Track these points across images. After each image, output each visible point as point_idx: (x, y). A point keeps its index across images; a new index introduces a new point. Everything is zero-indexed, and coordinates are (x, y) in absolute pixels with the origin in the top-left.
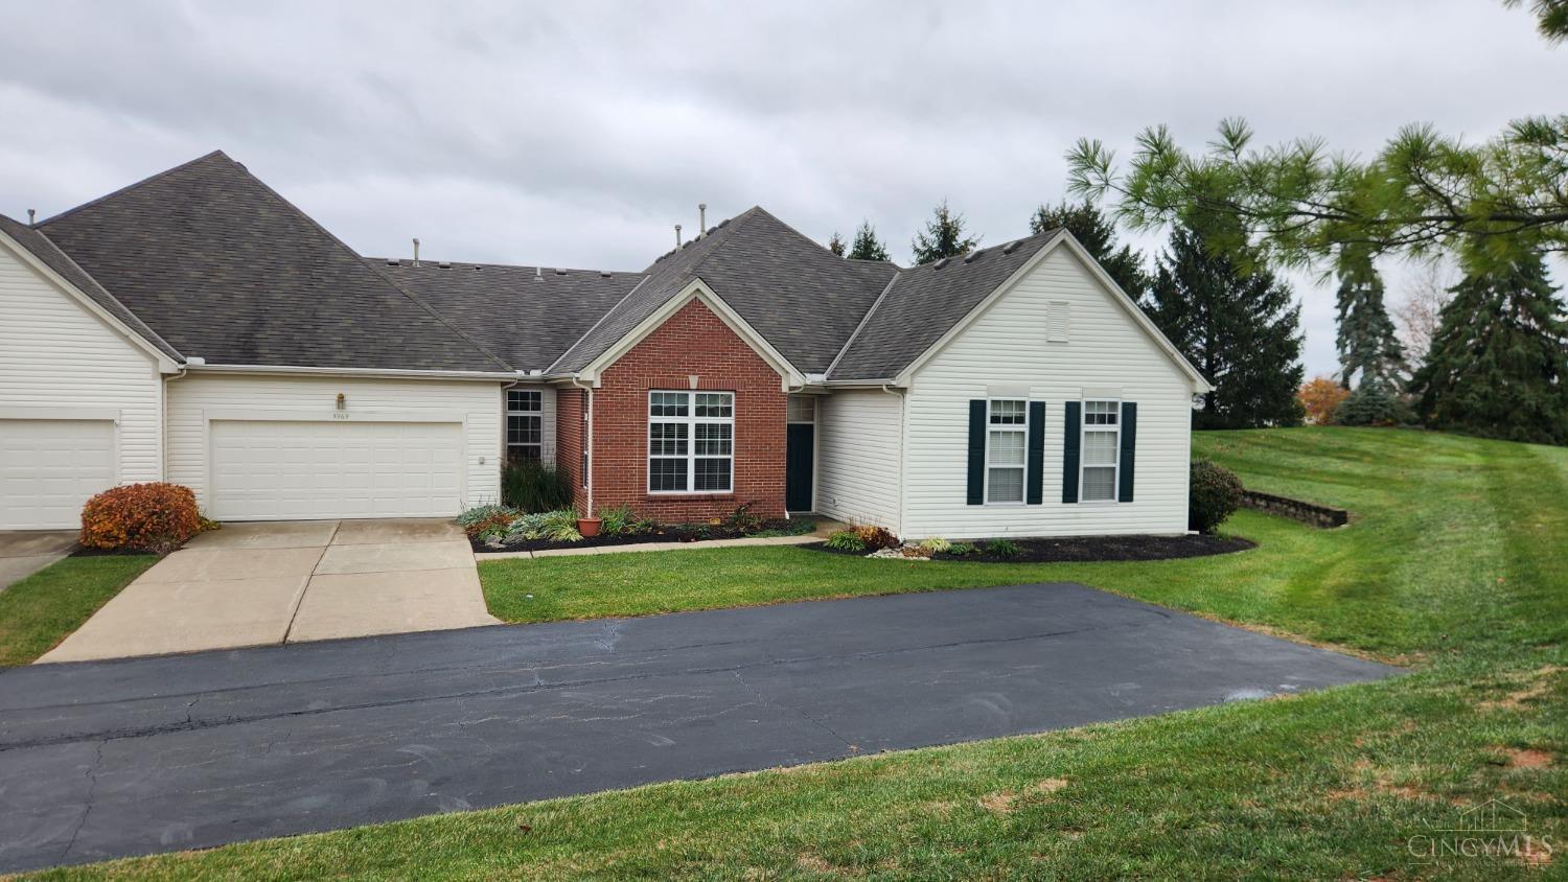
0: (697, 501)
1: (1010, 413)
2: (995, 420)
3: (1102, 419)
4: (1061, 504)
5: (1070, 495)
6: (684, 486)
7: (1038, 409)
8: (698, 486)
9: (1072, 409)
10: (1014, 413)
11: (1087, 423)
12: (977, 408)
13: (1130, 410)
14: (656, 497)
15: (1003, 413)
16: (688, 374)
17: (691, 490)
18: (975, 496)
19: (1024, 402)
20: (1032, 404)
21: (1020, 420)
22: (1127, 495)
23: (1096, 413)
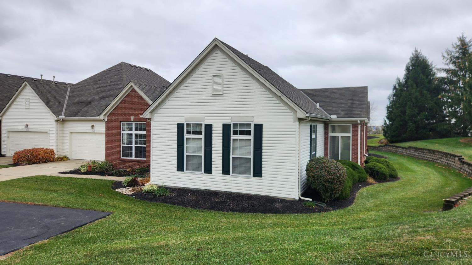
1: (194, 129)
2: (188, 133)
3: (242, 133)
4: (221, 174)
5: (226, 171)
7: (209, 128)
8: (136, 156)
9: (226, 128)
10: (197, 129)
11: (233, 134)
12: (180, 127)
13: (259, 128)
14: (123, 159)
15: (192, 129)
16: (131, 116)
17: (133, 158)
18: (180, 168)
19: (202, 124)
20: (206, 125)
21: (200, 133)
22: (258, 173)
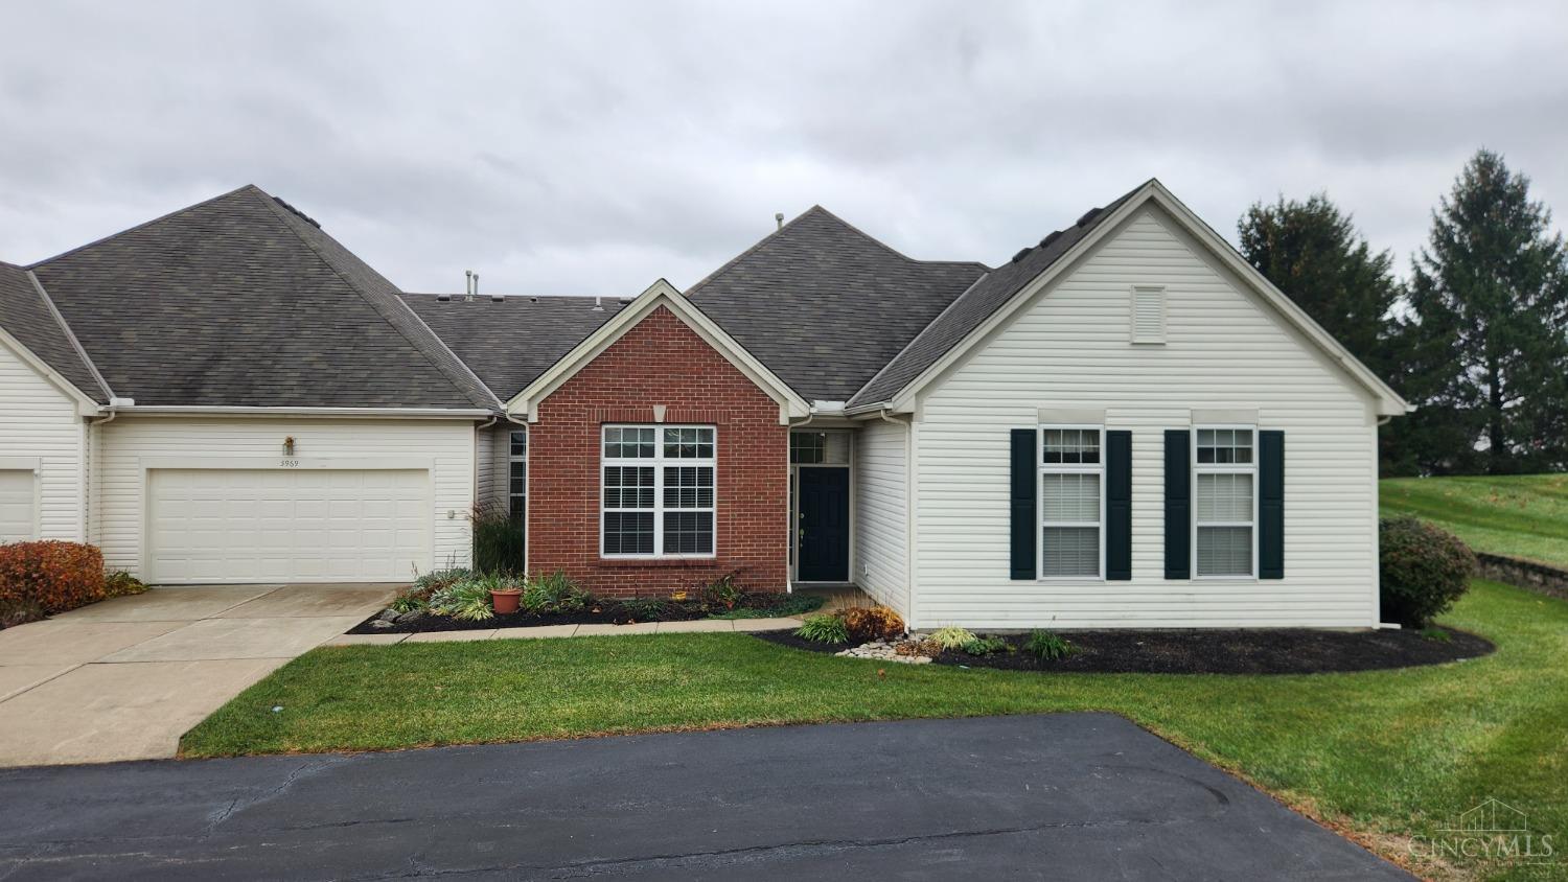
0: (665, 567)
1: (1074, 445)
2: (1051, 457)
3: (1224, 456)
4: (1163, 580)
5: (1176, 567)
6: (651, 550)
7: (1121, 444)
8: (666, 550)
9: (1176, 443)
10: (1082, 447)
11: (1200, 461)
12: (1022, 442)
13: (1273, 444)
14: (610, 561)
15: (1062, 447)
16: (655, 403)
17: (658, 554)
18: (1022, 567)
19: (1097, 432)
20: (1110, 434)
21: (1092, 457)
22: (1272, 567)
23: (1215, 446)
